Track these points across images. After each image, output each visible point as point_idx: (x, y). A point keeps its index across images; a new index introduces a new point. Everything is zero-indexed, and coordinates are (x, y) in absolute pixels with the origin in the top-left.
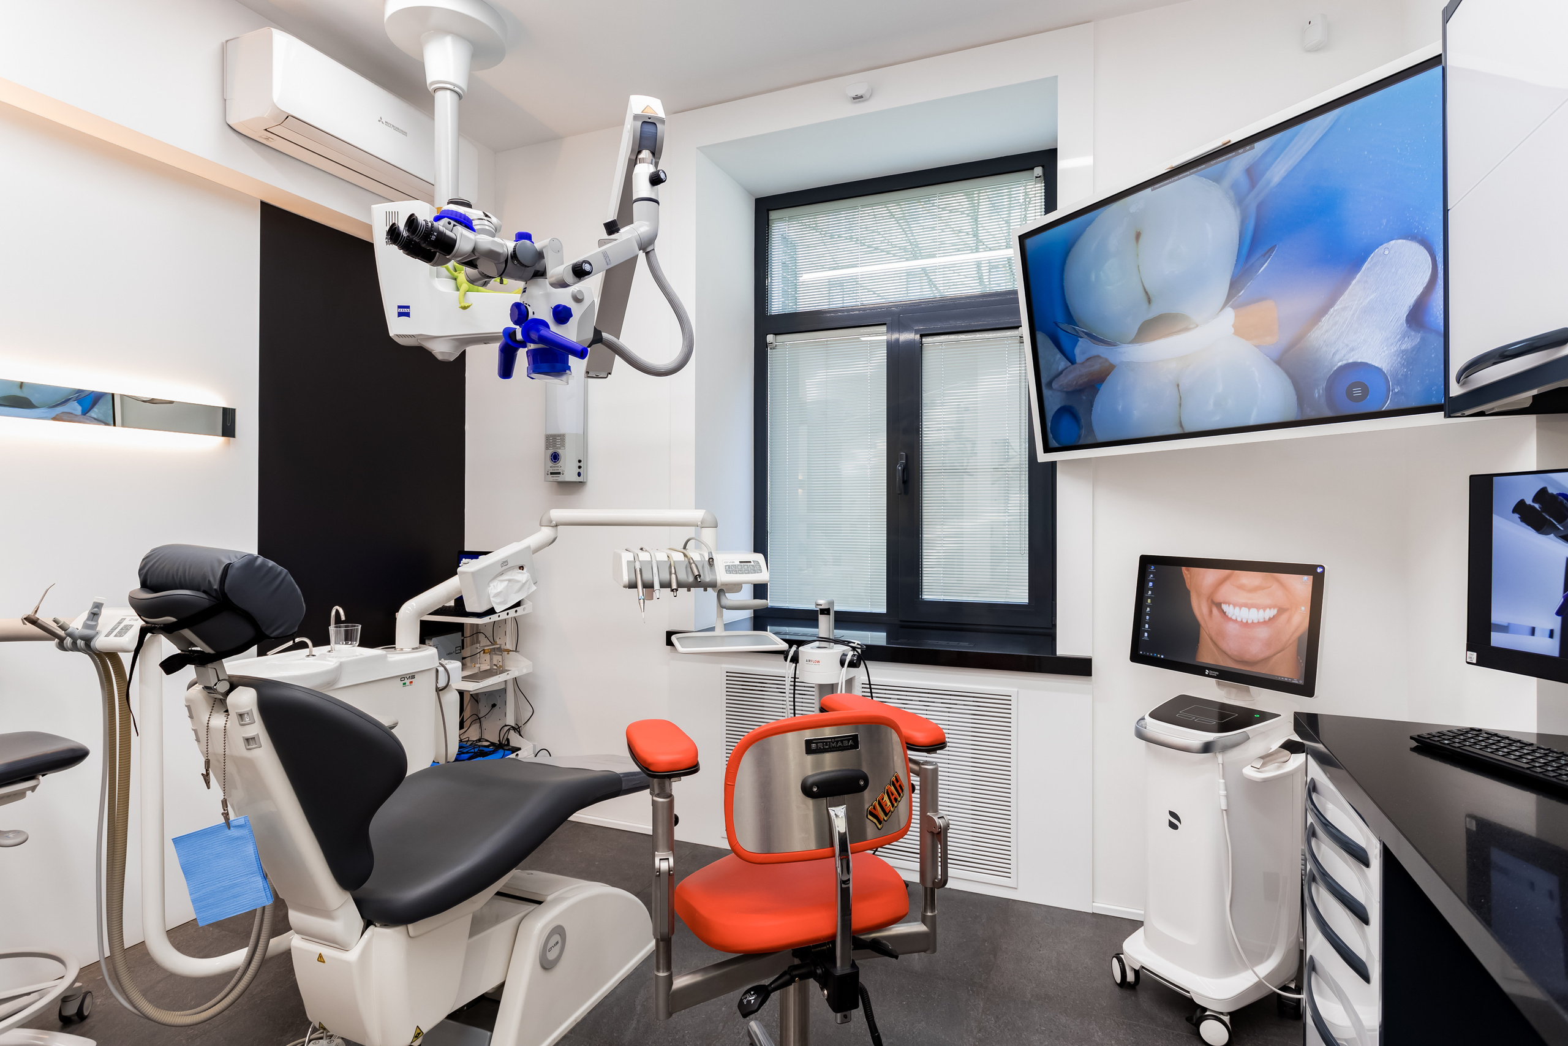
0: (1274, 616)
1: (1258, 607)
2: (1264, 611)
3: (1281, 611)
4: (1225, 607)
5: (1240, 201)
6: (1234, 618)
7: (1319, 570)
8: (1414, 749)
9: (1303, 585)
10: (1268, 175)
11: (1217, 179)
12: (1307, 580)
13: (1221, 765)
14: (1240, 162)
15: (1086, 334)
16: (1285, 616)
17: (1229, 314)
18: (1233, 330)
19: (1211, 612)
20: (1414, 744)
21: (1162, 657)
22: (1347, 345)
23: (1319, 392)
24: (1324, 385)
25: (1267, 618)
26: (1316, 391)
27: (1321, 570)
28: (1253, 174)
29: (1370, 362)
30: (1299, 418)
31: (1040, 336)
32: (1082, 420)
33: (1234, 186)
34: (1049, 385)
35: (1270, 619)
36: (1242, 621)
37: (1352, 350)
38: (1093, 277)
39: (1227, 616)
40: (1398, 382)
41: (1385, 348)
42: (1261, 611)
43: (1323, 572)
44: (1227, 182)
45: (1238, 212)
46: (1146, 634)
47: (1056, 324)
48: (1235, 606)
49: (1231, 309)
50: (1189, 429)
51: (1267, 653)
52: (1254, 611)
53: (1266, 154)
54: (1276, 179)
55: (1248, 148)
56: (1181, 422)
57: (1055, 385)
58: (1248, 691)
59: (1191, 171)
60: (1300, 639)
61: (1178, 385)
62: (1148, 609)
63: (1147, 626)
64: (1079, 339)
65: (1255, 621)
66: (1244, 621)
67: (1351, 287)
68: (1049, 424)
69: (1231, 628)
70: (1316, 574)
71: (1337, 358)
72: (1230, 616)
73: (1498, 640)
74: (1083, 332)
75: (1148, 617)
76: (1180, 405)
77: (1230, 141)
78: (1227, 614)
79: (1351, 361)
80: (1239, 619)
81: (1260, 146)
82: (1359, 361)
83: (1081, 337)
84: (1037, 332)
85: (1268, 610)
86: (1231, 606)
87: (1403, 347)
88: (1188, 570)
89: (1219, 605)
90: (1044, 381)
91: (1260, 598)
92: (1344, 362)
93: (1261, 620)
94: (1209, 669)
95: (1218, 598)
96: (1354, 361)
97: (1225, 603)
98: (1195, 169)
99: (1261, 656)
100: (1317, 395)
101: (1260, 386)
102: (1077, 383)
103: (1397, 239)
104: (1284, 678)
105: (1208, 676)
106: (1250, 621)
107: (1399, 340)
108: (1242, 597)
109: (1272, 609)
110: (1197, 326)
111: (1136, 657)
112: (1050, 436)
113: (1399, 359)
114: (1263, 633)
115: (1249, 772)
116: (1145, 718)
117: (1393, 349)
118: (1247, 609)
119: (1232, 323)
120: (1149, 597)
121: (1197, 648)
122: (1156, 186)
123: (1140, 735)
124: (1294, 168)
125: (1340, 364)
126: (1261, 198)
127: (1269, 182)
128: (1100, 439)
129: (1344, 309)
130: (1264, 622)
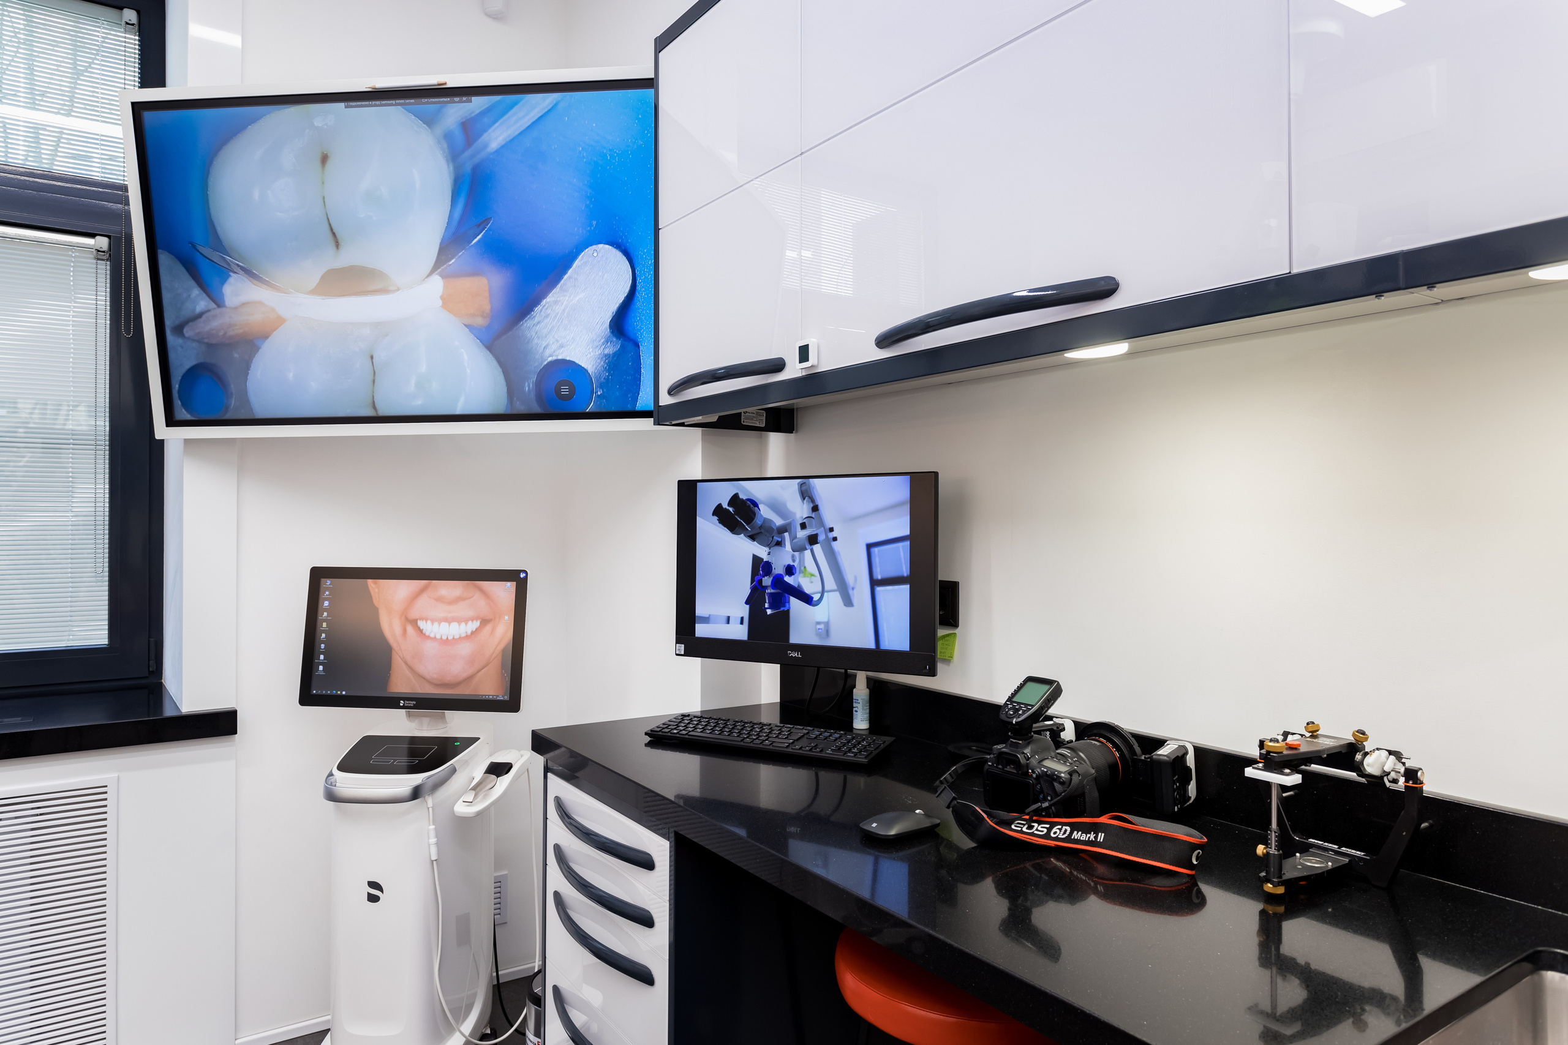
0: (476, 629)
1: (459, 621)
2: (466, 624)
3: (484, 622)
4: (421, 624)
5: (454, 156)
6: (432, 635)
7: (522, 575)
8: (647, 745)
9: (505, 591)
10: (485, 137)
11: (429, 121)
12: (510, 587)
13: (431, 810)
14: (456, 112)
15: (242, 268)
16: (488, 628)
17: (437, 284)
18: (440, 302)
19: (405, 631)
20: (648, 739)
21: (344, 693)
22: (557, 341)
23: (529, 386)
24: (535, 379)
25: (469, 632)
26: (527, 384)
27: (524, 575)
28: (470, 130)
29: (577, 362)
30: (509, 412)
31: (164, 258)
32: (232, 386)
33: (448, 137)
34: (179, 329)
35: (473, 633)
36: (441, 638)
37: (562, 346)
38: (256, 195)
39: (425, 634)
40: (601, 386)
41: (591, 350)
42: (463, 624)
43: (526, 578)
44: (439, 130)
45: (451, 168)
46: (321, 668)
47: (194, 246)
48: (433, 621)
49: (439, 277)
50: (383, 411)
51: (470, 671)
52: (454, 625)
53: (484, 113)
54: (494, 145)
55: (464, 99)
56: (374, 402)
57: (188, 331)
58: (443, 717)
59: (398, 101)
60: (504, 651)
61: (372, 357)
62: (323, 635)
63: (322, 657)
64: (231, 274)
65: (457, 637)
66: (444, 638)
67: (562, 281)
68: (176, 387)
69: (429, 648)
70: (518, 579)
71: (547, 352)
72: (427, 634)
73: (702, 630)
74: (238, 265)
75: (323, 646)
76: (374, 381)
77: (445, 84)
78: (424, 631)
79: (560, 357)
80: (438, 637)
81: (479, 103)
82: (568, 359)
83: (235, 273)
84: (160, 251)
85: (470, 622)
86: (429, 622)
87: (607, 351)
88: (375, 583)
89: (414, 623)
90: (168, 323)
91: (462, 609)
92: (554, 358)
93: (463, 635)
94: (404, 699)
95: (414, 614)
96: (563, 358)
97: (422, 619)
98: (402, 101)
99: (465, 675)
100: (527, 389)
101: (468, 371)
102: (225, 334)
103: (604, 244)
104: (489, 696)
105: (403, 707)
106: (450, 638)
107: (603, 344)
108: (442, 611)
109: (475, 622)
110: (398, 289)
111: (307, 698)
112: (177, 402)
113: (602, 363)
114: (465, 649)
115: (461, 809)
116: (333, 772)
117: (598, 352)
118: (447, 624)
119: (441, 294)
120: (324, 621)
121: (389, 677)
122: (351, 104)
123: (332, 796)
124: (512, 141)
125: (550, 359)
126: (476, 160)
127: (486, 146)
128: (260, 414)
129: (556, 302)
130: (467, 637)
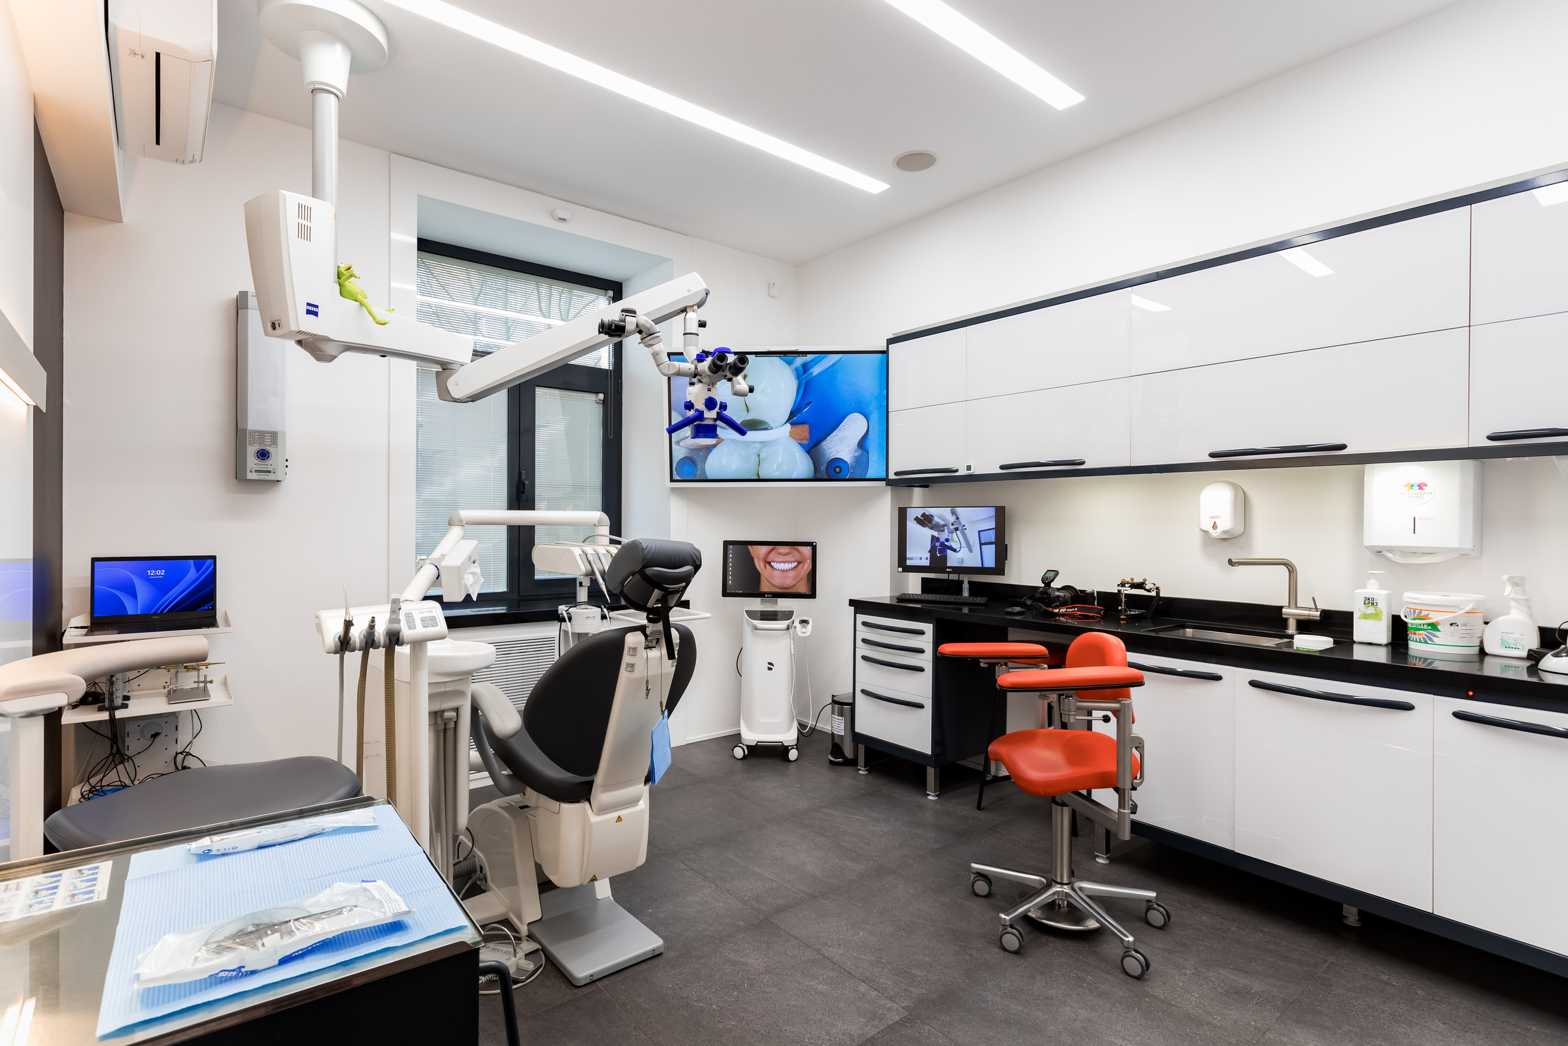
0: (796, 566)
1: (788, 562)
3: (799, 563)
4: (772, 564)
5: (798, 377)
6: (776, 569)
7: (814, 544)
9: (807, 551)
10: (811, 370)
11: (789, 363)
12: (810, 549)
14: (799, 361)
16: (801, 565)
17: (787, 428)
18: (789, 435)
19: (765, 567)
21: (740, 592)
22: (835, 450)
24: (825, 465)
26: (822, 467)
28: (805, 367)
29: (844, 458)
30: (814, 478)
32: (698, 466)
33: (796, 369)
34: (678, 443)
35: (794, 567)
37: (837, 452)
39: (773, 568)
40: (852, 468)
41: (849, 454)
42: (791, 563)
43: (816, 545)
44: (793, 366)
45: (797, 381)
46: (730, 582)
48: (777, 563)
49: (788, 426)
50: (762, 477)
51: (793, 582)
52: (786, 564)
53: (811, 361)
54: (815, 374)
55: (804, 356)
56: (757, 473)
57: (681, 444)
59: (778, 356)
60: (808, 574)
61: (759, 455)
62: (730, 568)
63: (730, 577)
65: (788, 569)
66: (782, 570)
67: (839, 427)
68: (674, 466)
69: (776, 574)
71: (832, 455)
75: (731, 573)
76: (758, 464)
77: (797, 350)
79: (837, 457)
80: (779, 569)
81: (810, 357)
82: (840, 457)
84: (672, 411)
85: (793, 563)
87: (856, 455)
88: (753, 547)
89: (769, 563)
90: (673, 440)
91: (789, 558)
92: (834, 457)
94: (766, 595)
95: (769, 560)
97: (773, 561)
98: (780, 356)
99: (790, 584)
100: (822, 469)
101: (799, 462)
103: (857, 413)
104: (802, 592)
106: (785, 570)
107: (854, 452)
108: (781, 558)
109: (795, 563)
110: (772, 429)
111: (724, 594)
112: (674, 472)
113: (853, 459)
114: (791, 574)
117: (852, 455)
118: (783, 563)
119: (789, 431)
120: (730, 562)
121: (760, 585)
122: (758, 355)
124: (824, 371)
125: (832, 457)
126: (808, 379)
127: (812, 373)
128: (710, 477)
129: (836, 435)
130: (792, 569)
